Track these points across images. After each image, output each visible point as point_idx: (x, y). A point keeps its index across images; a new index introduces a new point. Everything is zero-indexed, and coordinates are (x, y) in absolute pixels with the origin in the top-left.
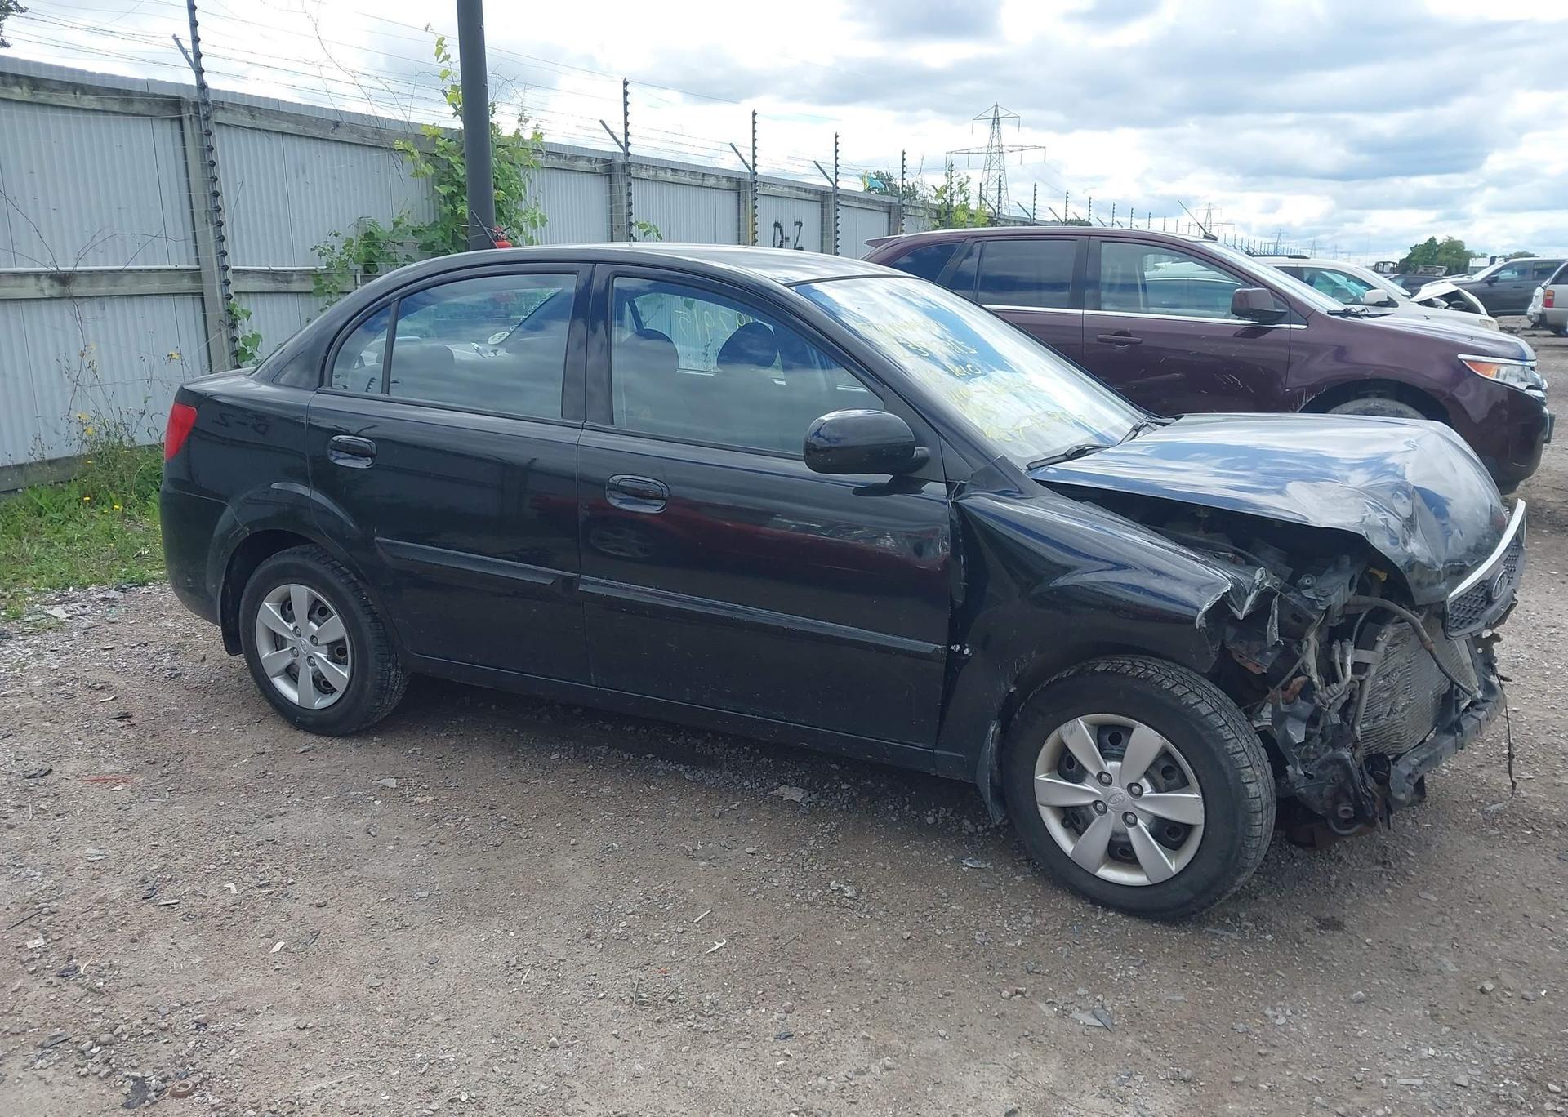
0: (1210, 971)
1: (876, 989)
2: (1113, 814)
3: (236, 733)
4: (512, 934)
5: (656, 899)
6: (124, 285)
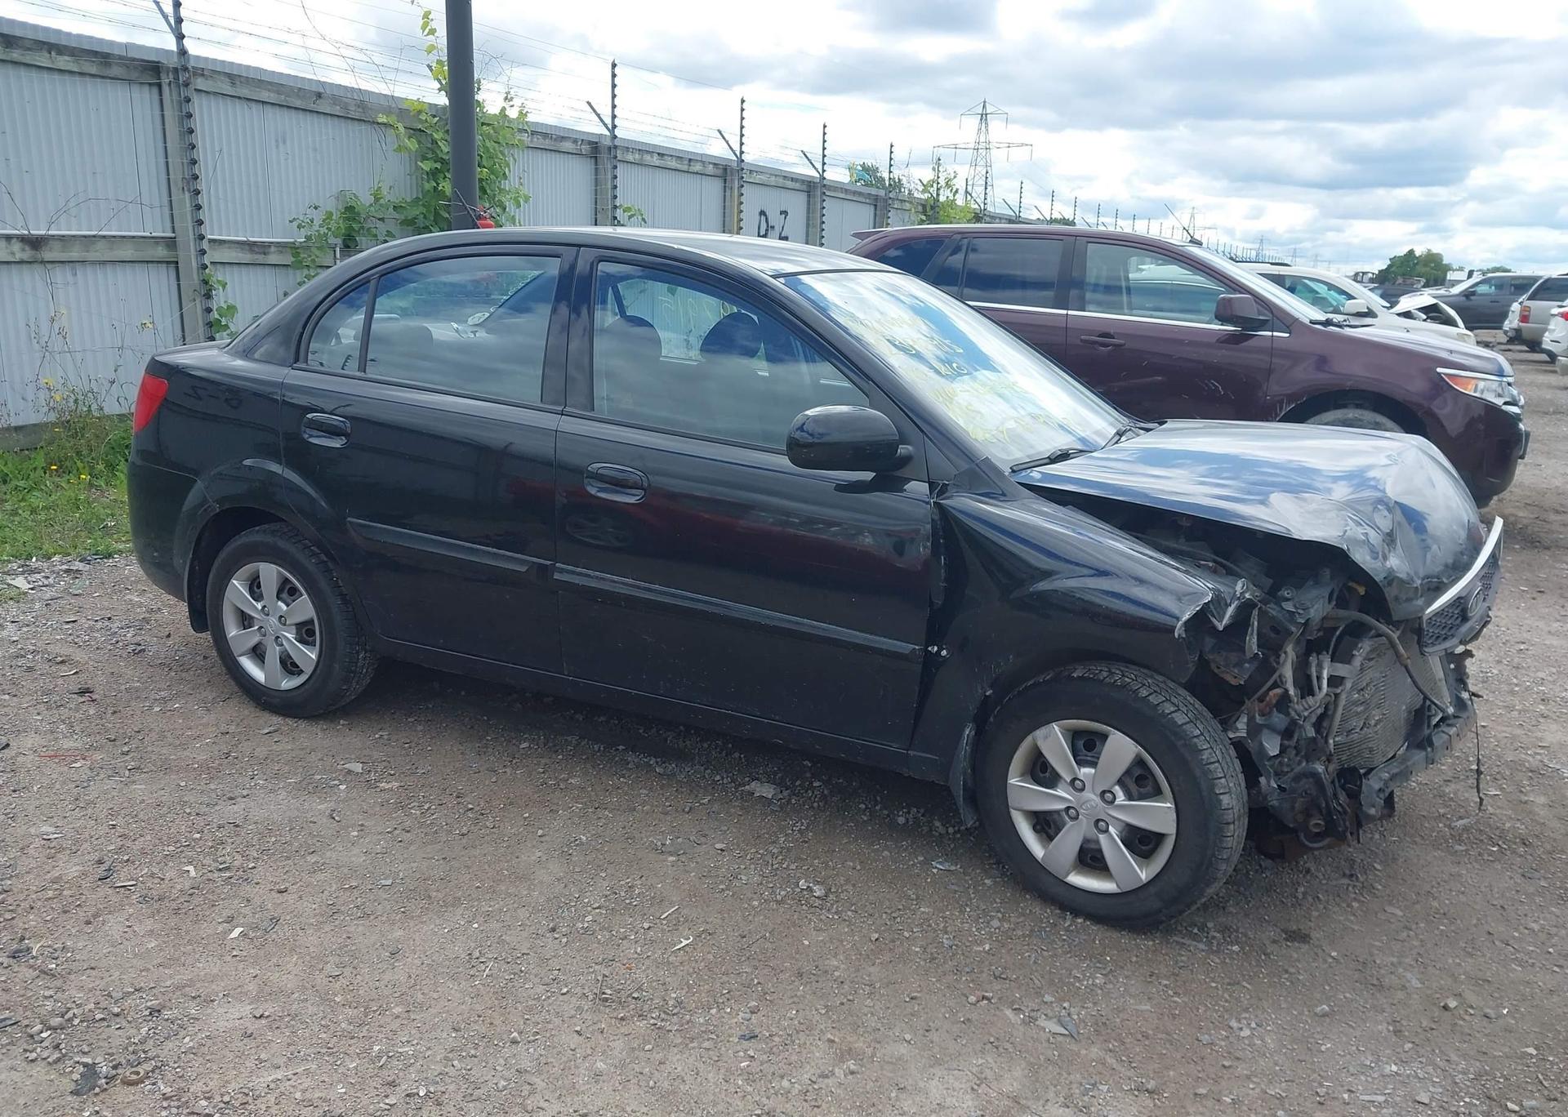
0: (1176, 981)
1: (843, 991)
2: (1085, 820)
3: (201, 712)
4: (476, 925)
5: (623, 894)
6: (96, 251)
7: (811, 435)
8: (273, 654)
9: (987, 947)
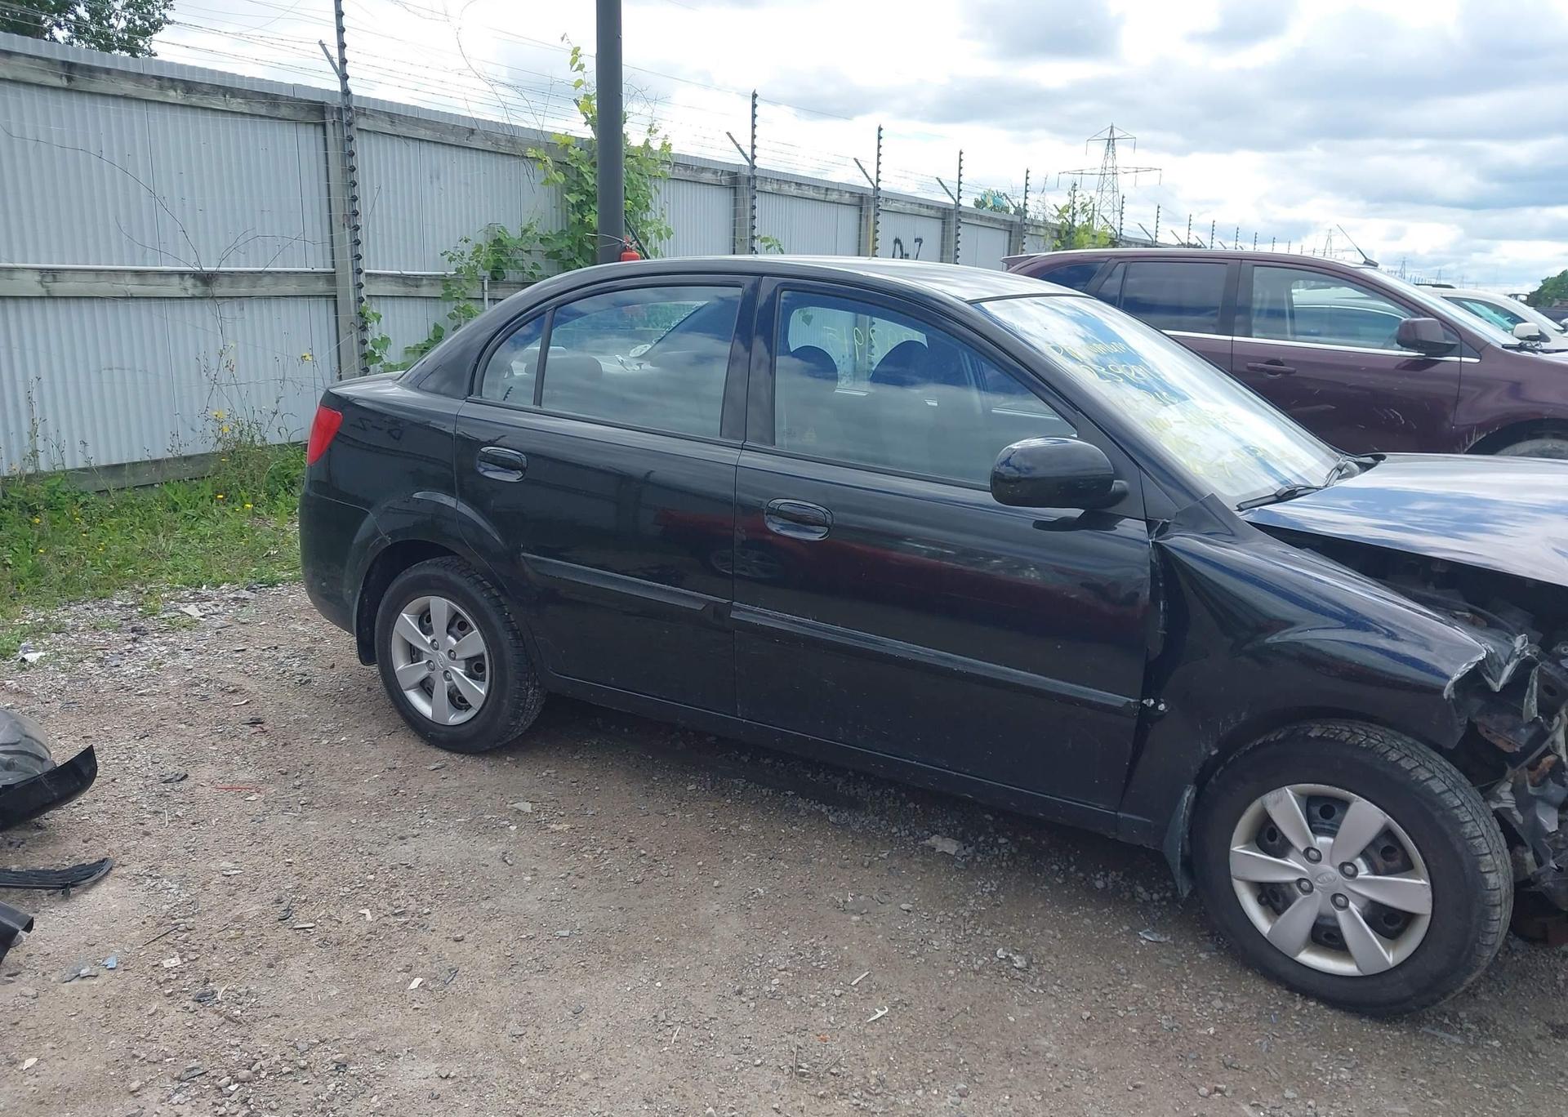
0: (1433, 1080)
1: (1058, 1075)
2: (1320, 894)
3: (367, 746)
4: (659, 984)
5: (808, 955)
6: (263, 287)
7: (1018, 469)
8: (441, 689)
9: (1212, 1031)
